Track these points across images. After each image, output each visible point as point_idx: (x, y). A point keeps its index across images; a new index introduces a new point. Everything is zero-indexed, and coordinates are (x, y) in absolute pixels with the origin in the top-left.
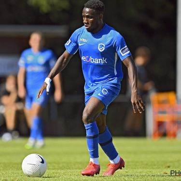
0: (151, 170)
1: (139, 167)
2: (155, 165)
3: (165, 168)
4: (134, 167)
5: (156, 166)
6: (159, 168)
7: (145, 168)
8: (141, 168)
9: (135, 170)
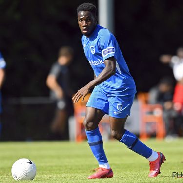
0: (76, 174)
1: (63, 172)
2: (79, 169)
3: (90, 172)
4: (58, 171)
5: (81, 171)
6: (83, 173)
7: (70, 173)
8: (65, 173)
9: (59, 175)
